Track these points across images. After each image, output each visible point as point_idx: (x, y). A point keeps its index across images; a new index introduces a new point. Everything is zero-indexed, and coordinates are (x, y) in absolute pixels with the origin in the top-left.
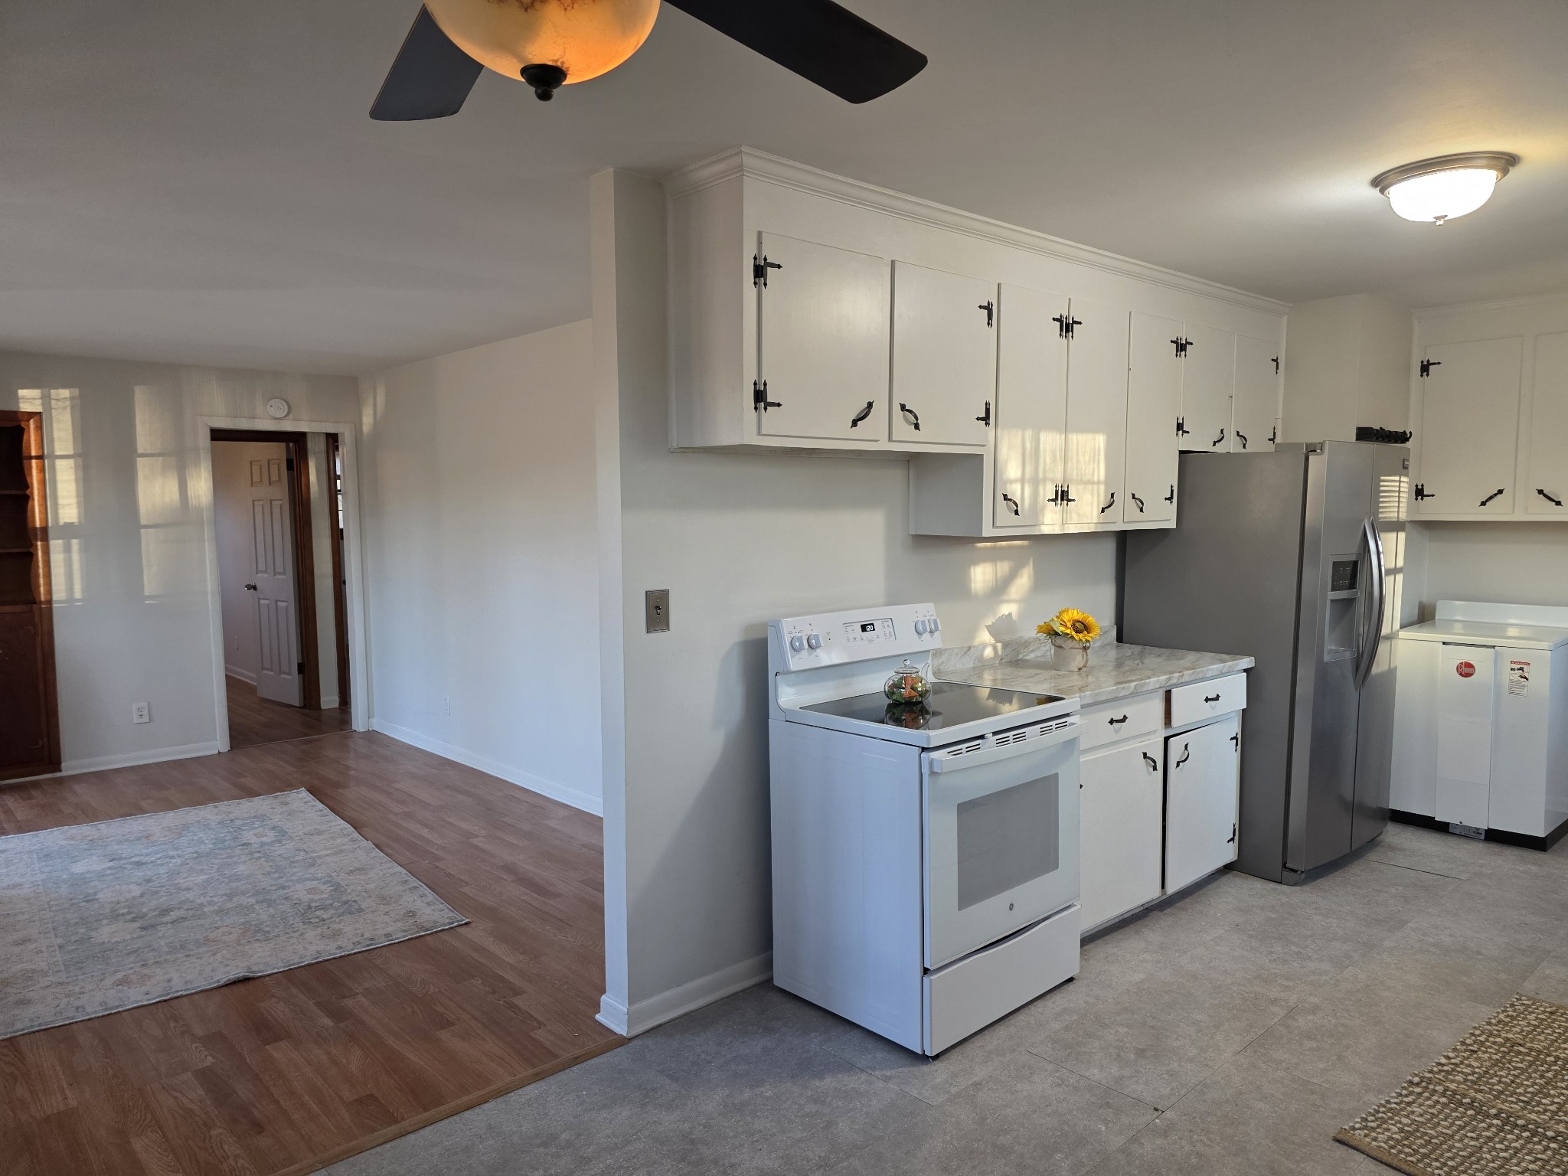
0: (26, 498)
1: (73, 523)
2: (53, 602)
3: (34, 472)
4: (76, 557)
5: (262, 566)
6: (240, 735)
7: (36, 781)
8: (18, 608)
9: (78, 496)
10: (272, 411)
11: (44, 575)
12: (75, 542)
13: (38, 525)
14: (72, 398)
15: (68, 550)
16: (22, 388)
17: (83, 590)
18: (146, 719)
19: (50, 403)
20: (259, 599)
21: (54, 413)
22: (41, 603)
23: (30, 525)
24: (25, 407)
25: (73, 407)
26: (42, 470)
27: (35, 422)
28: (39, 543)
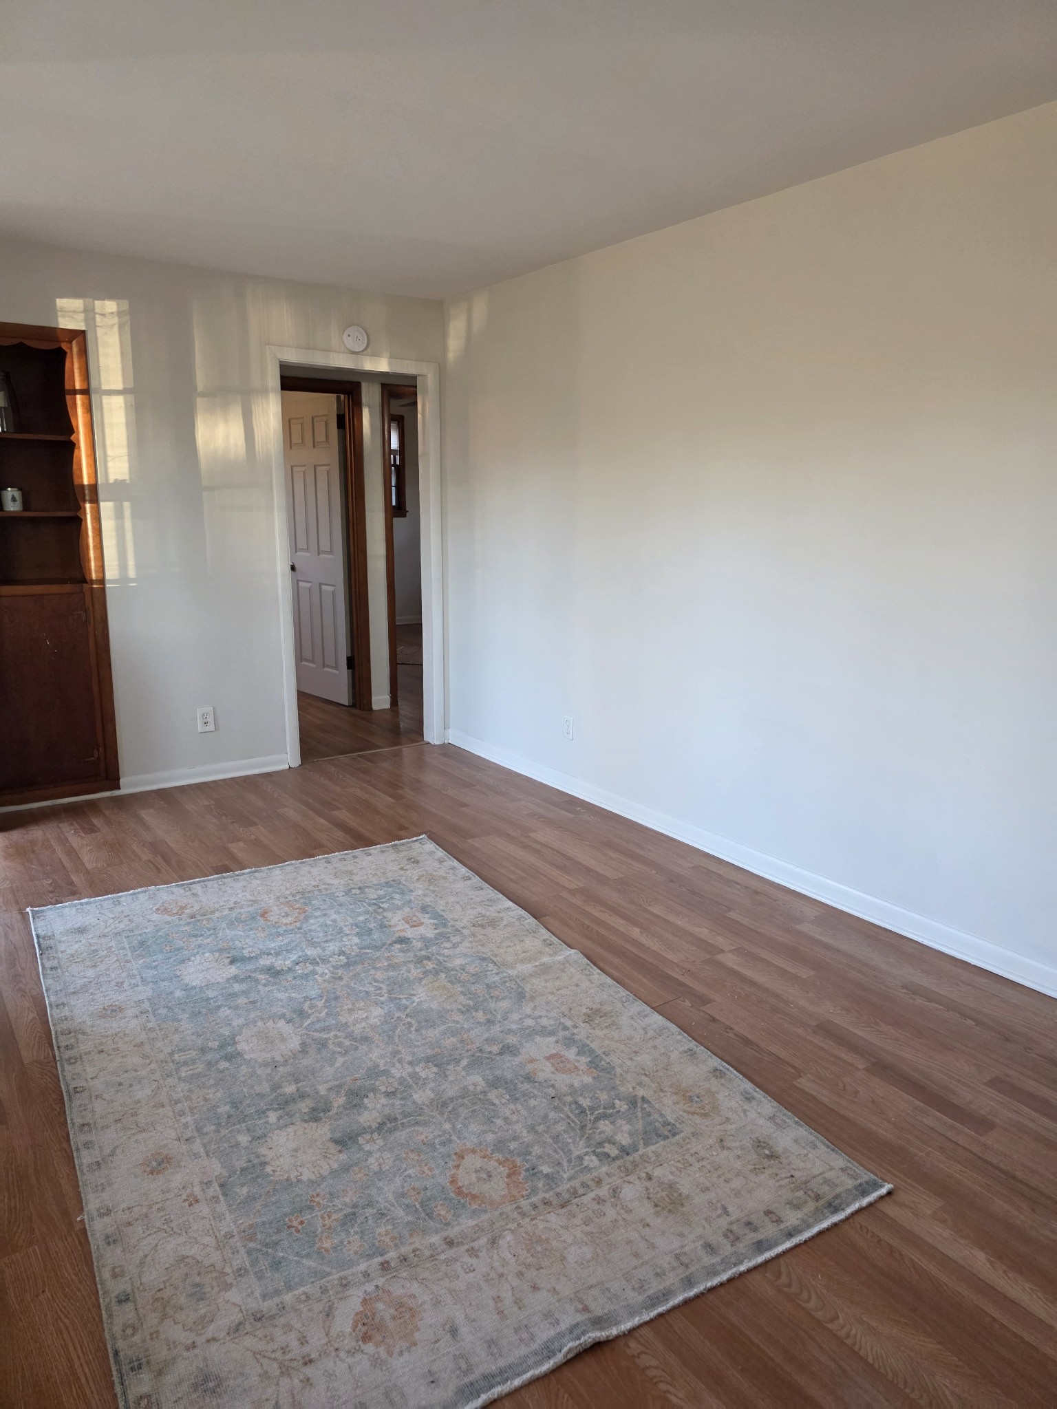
0: (71, 447)
1: (125, 480)
2: (106, 582)
3: (80, 411)
4: (128, 524)
5: (302, 543)
6: (310, 746)
7: (92, 800)
8: (67, 588)
9: (129, 446)
10: (349, 343)
11: (94, 546)
12: (126, 505)
13: (86, 482)
14: (120, 314)
15: (119, 515)
16: (61, 297)
17: (138, 567)
18: (211, 727)
19: (94, 319)
20: (298, 581)
21: (100, 332)
22: (92, 582)
23: (76, 482)
24: (65, 323)
25: (121, 327)
26: (89, 409)
27: (78, 343)
28: (88, 506)
